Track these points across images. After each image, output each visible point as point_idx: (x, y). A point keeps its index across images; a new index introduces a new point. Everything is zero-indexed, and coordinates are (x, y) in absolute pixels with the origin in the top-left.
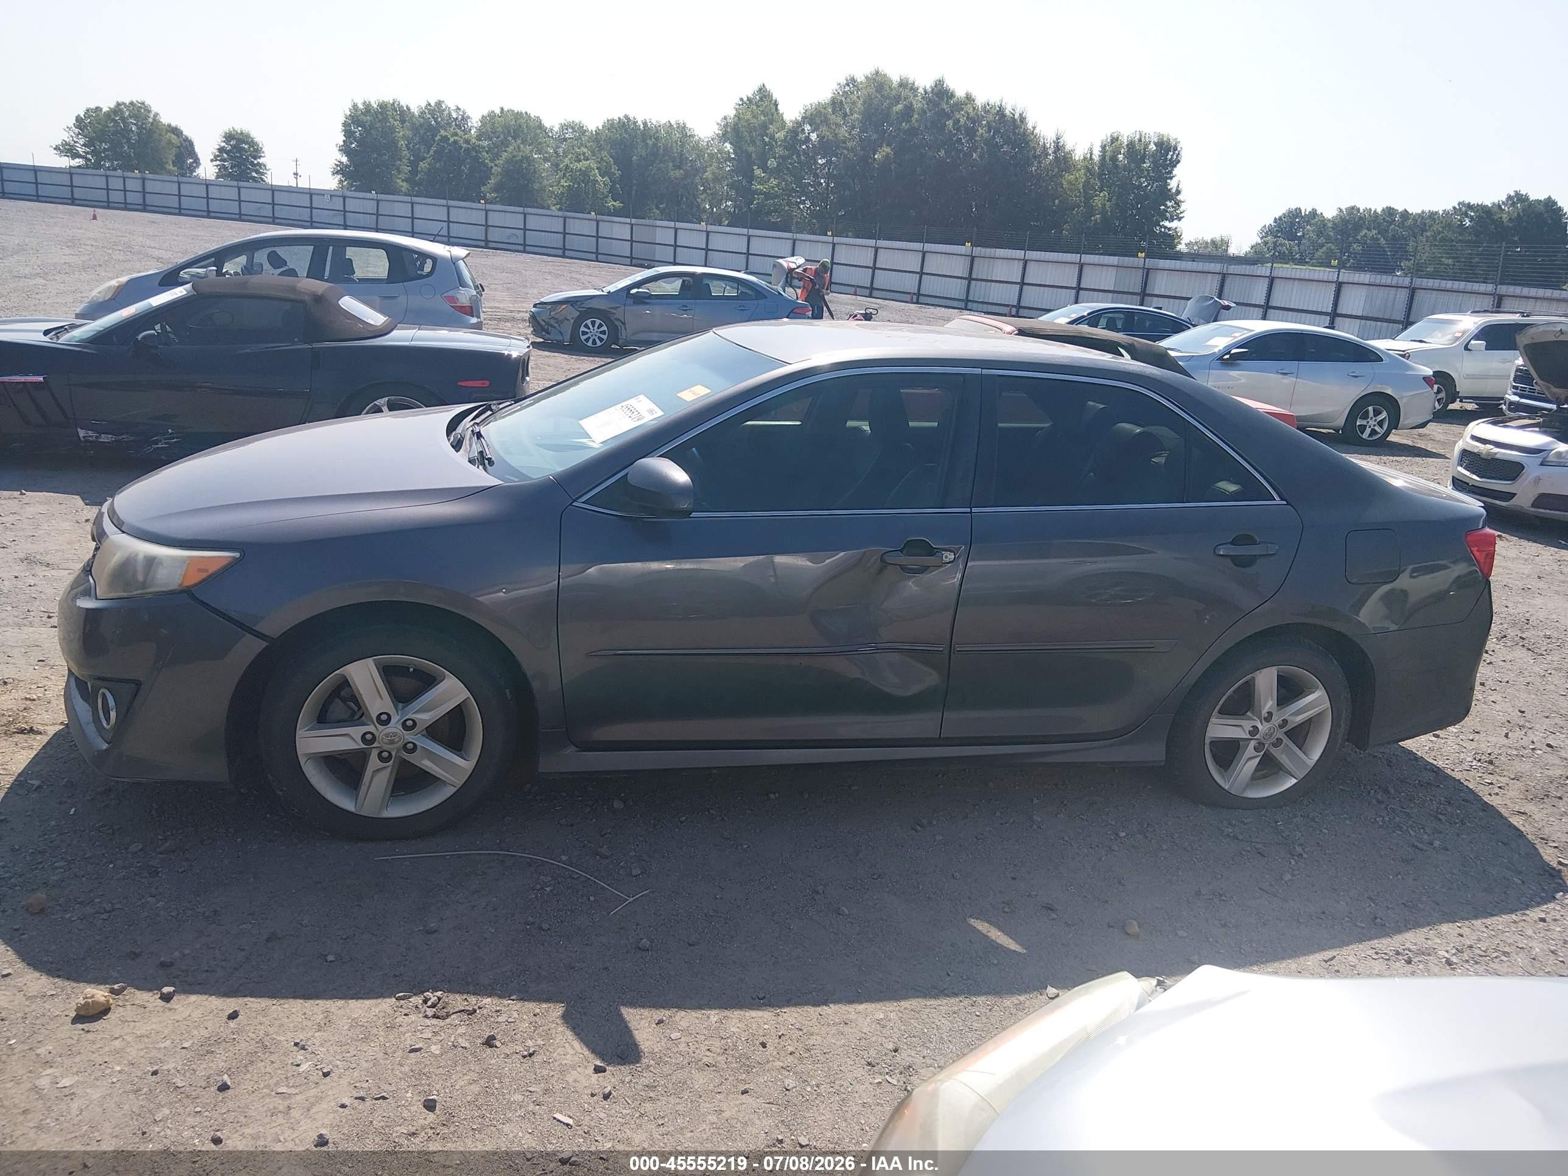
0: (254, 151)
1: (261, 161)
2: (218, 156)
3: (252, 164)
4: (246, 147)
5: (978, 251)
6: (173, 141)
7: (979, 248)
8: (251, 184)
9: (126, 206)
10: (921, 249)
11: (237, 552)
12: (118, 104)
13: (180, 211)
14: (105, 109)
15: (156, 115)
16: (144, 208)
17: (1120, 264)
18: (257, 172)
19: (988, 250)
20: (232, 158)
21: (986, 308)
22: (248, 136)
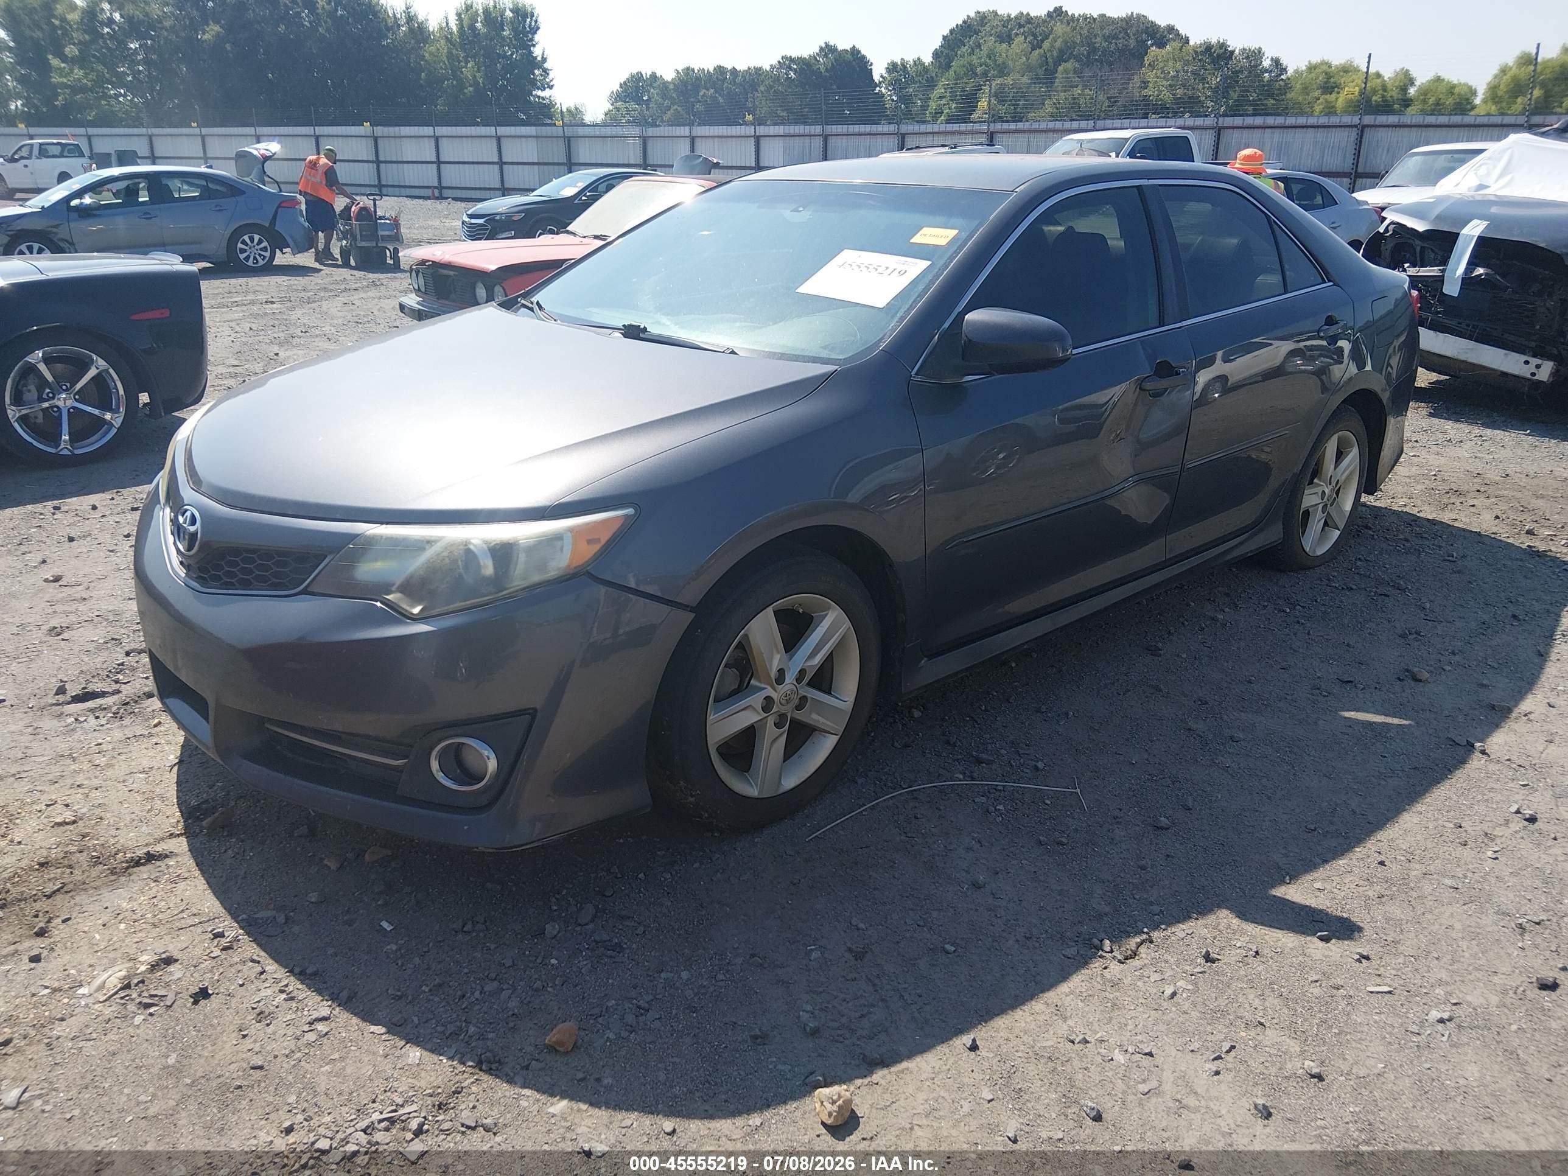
5: (379, 130)
7: (379, 128)
10: (313, 133)
11: (628, 507)
17: (540, 135)
19: (391, 129)
21: (409, 192)
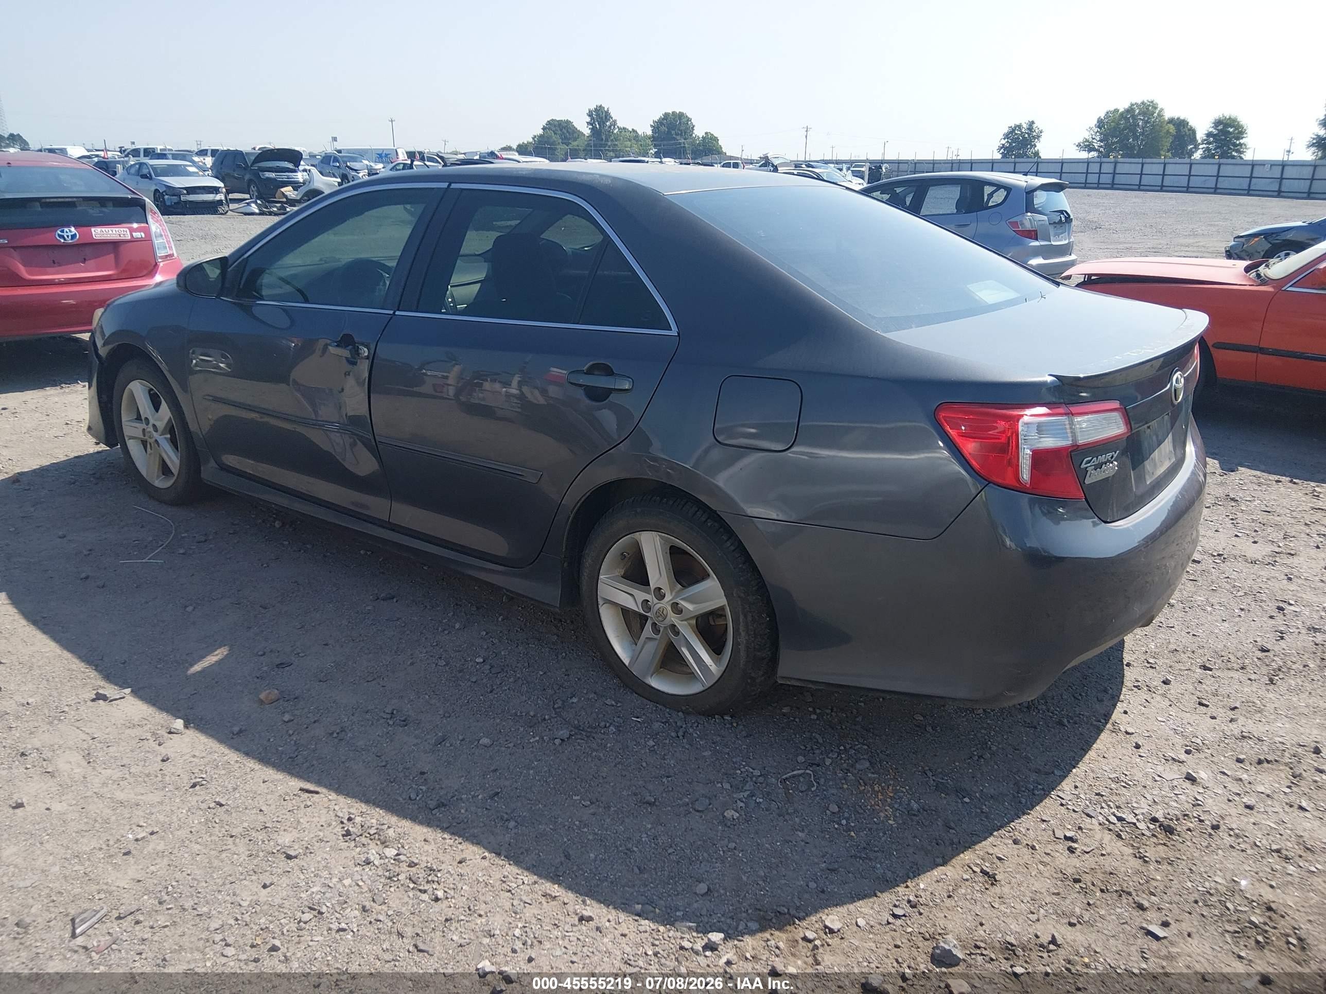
0: (1238, 133)
1: (1242, 141)
2: (1205, 140)
3: (1235, 145)
4: (1231, 130)
6: (1171, 131)
8: (1230, 161)
9: (1099, 186)
12: (1132, 105)
13: (1140, 187)
14: (1121, 110)
15: (1162, 110)
16: (1113, 186)
18: (1238, 151)
20: (1216, 141)
22: (1235, 120)
